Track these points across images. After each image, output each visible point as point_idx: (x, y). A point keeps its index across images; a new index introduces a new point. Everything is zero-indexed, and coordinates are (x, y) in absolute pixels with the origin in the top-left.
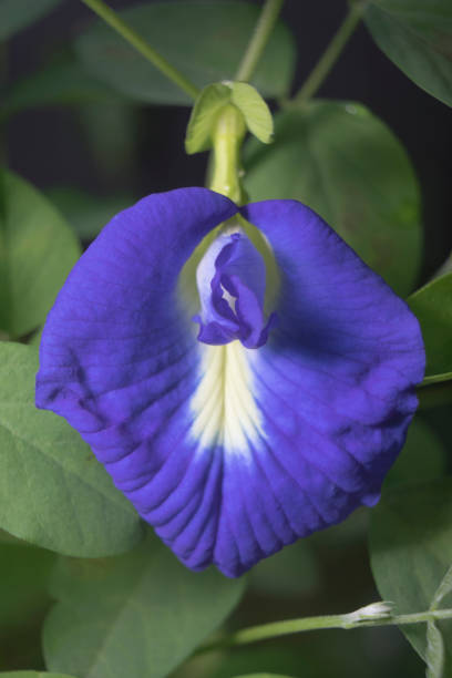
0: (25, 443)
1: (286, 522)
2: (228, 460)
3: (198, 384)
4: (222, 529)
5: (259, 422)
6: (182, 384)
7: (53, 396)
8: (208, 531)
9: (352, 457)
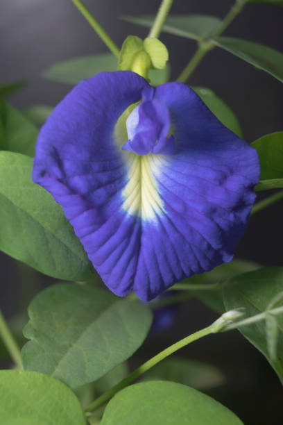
0: (22, 210)
1: (178, 262)
2: (144, 225)
3: (126, 184)
4: (140, 264)
5: (162, 206)
6: (117, 182)
7: (43, 174)
8: (131, 264)
9: (218, 225)
